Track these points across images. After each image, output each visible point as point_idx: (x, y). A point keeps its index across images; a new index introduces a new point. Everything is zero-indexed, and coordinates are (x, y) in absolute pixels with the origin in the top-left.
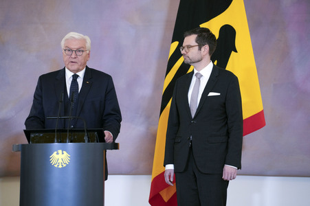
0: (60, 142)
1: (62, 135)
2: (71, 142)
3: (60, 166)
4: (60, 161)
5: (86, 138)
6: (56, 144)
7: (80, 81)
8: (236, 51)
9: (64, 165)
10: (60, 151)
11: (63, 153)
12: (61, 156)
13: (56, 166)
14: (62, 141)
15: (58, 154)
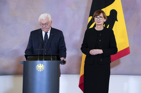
0: (40, 60)
1: (41, 57)
2: (45, 60)
3: (40, 71)
4: (40, 68)
5: (51, 59)
6: (38, 61)
7: (49, 34)
8: (117, 21)
9: (42, 70)
10: (40, 64)
11: (41, 65)
12: (41, 66)
13: (38, 71)
14: (41, 60)
15: (39, 65)
